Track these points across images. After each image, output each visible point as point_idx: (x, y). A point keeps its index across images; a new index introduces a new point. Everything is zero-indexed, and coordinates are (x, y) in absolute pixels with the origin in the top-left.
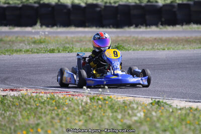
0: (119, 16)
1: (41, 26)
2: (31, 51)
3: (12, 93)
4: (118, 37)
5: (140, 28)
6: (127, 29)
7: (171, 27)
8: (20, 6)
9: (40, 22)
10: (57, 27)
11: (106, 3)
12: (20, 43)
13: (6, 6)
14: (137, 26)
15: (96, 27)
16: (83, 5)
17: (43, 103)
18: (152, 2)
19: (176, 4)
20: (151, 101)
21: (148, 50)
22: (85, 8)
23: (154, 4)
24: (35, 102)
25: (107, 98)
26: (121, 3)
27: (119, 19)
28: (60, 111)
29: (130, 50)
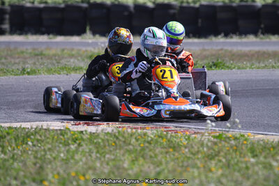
0: (200, 21)
1: (94, 35)
4: (205, 50)
7: (277, 36)
8: (63, 6)
11: (182, 2)
13: (42, 6)
16: (150, 5)
18: (247, 1)
22: (153, 10)
23: (250, 3)
26: (203, 3)
27: (200, 25)
29: (234, 68)
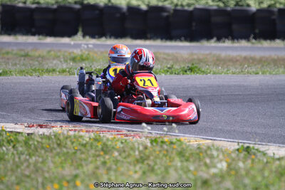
0: (194, 24)
1: (84, 36)
2: (69, 72)
3: (41, 131)
4: (192, 54)
5: (224, 42)
6: (205, 43)
7: (268, 41)
8: (55, 6)
9: (83, 31)
10: (106, 38)
11: (176, 5)
12: (54, 59)
13: (34, 6)
14: (219, 39)
15: (162, 39)
16: (144, 7)
17: (84, 145)
18: (242, 6)
19: (275, 10)
20: (237, 147)
21: (234, 73)
22: (146, 12)
23: (245, 8)
24: (73, 143)
25: (174, 140)
26: (198, 6)
27: (194, 28)
28: (107, 157)
29: (210, 73)
